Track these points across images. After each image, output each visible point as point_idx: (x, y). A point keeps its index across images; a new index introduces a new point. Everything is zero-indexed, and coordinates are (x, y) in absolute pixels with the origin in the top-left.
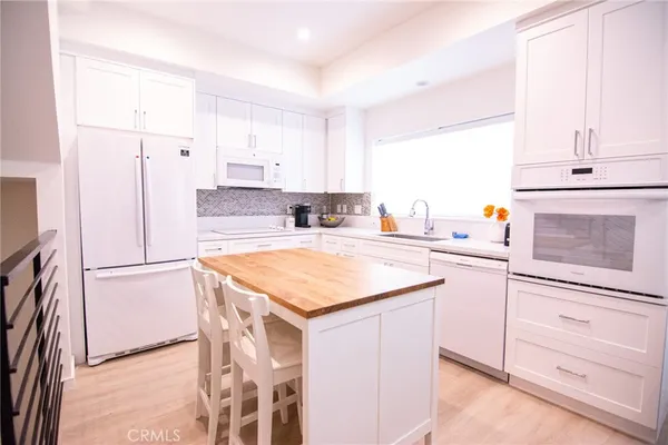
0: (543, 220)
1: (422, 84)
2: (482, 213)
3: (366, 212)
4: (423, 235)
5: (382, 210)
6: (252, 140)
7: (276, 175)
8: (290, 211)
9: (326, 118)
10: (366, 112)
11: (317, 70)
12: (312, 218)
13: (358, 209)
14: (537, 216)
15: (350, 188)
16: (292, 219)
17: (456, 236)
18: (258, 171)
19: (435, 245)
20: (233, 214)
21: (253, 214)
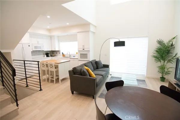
0: (81, 54)
2: (76, 54)
3: (60, 53)
4: (69, 57)
5: (63, 53)
6: (38, 42)
8: (45, 54)
9: (51, 37)
11: (49, 30)
13: (58, 53)
14: (80, 54)
15: (57, 50)
16: (46, 56)
17: (73, 56)
18: (40, 48)
19: (71, 58)
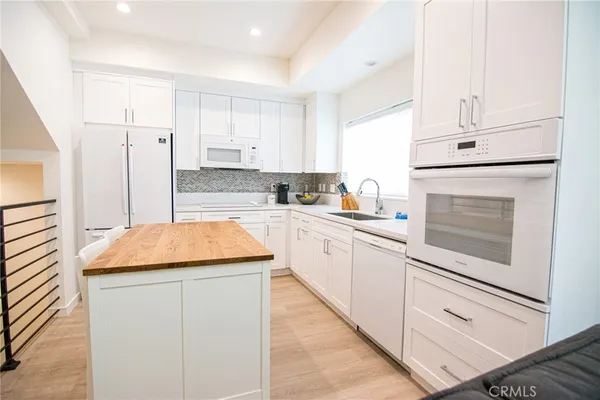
1: (372, 64)
4: (374, 215)
5: (343, 189)
6: (230, 128)
7: (252, 158)
8: (273, 189)
9: (304, 104)
10: (338, 97)
12: (291, 195)
14: (429, 197)
15: (322, 167)
16: (273, 197)
17: (399, 216)
18: (236, 154)
19: (358, 224)
20: (221, 191)
21: (239, 191)
